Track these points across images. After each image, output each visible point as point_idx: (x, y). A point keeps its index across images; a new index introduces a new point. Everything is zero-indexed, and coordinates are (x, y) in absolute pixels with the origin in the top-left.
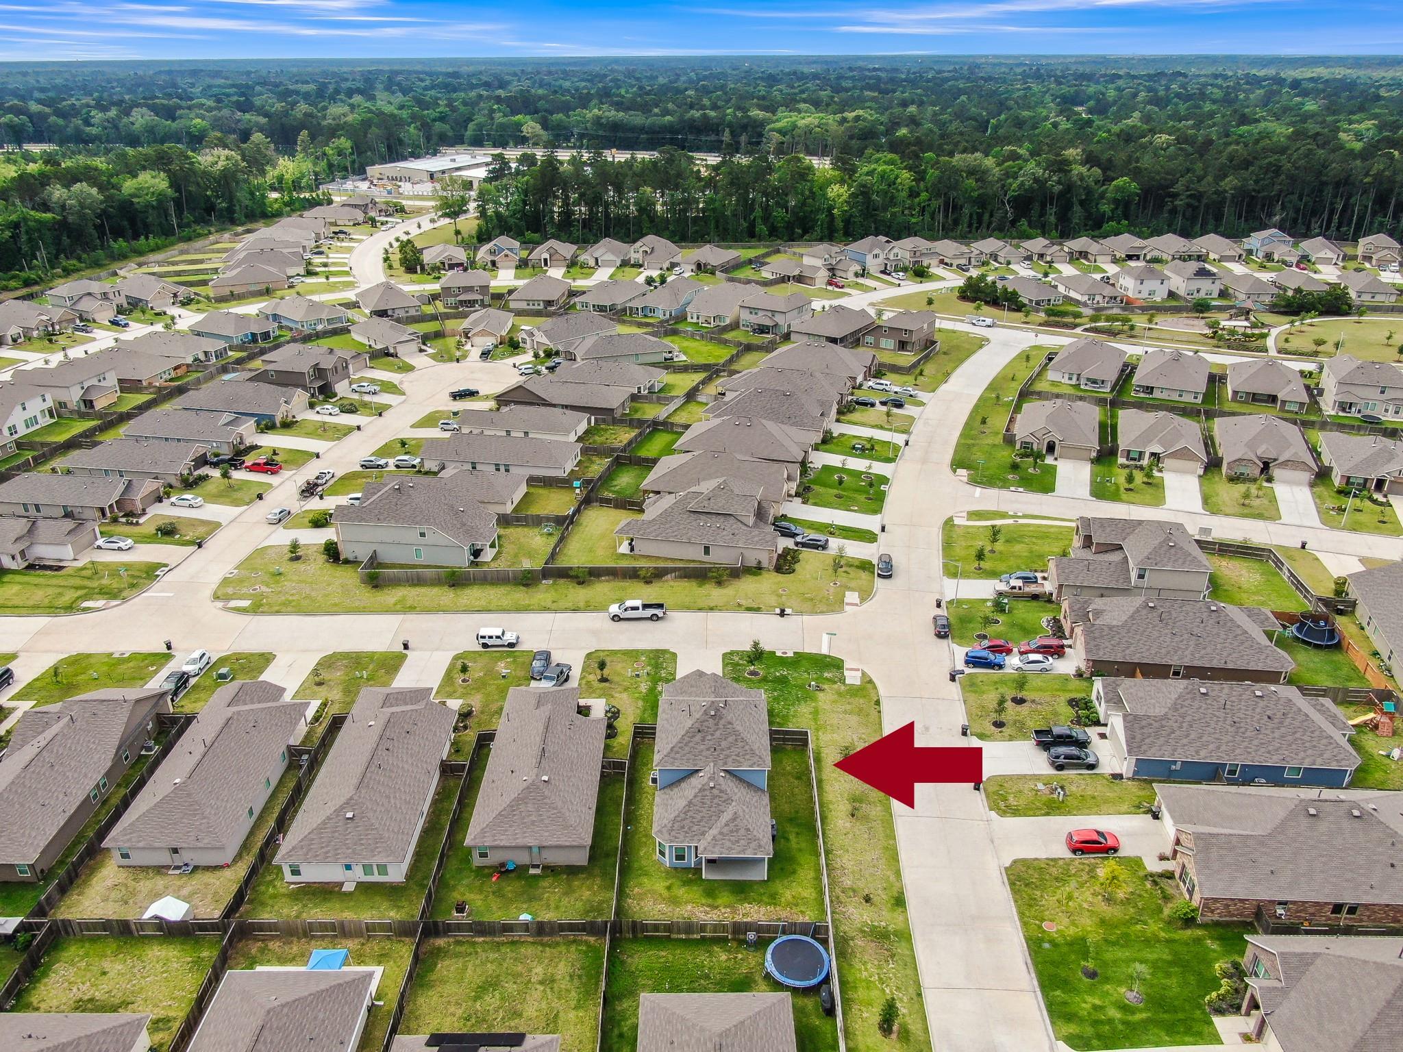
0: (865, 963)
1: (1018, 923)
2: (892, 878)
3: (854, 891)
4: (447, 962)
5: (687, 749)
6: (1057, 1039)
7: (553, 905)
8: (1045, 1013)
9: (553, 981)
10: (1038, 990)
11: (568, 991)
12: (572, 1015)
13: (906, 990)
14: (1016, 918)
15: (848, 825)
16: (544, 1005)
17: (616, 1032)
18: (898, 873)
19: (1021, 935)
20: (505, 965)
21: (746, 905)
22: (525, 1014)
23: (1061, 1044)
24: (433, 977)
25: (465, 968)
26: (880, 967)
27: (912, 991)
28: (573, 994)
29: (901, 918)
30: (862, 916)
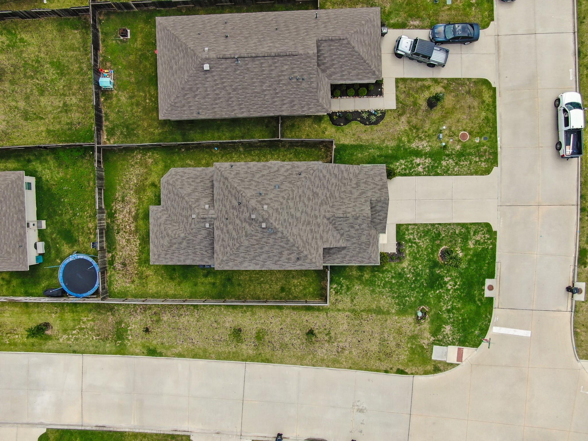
0: (93, 320)
1: (137, 431)
2: (174, 351)
3: (158, 321)
4: (78, 36)
5: (226, 193)
6: (48, 429)
7: (134, 100)
8: (66, 427)
9: (66, 111)
10: (83, 428)
11: (60, 122)
12: (42, 128)
13: (77, 344)
14: (141, 431)
15: (227, 325)
16: (49, 109)
17: (32, 158)
18: (180, 355)
19: (127, 430)
20: (77, 77)
21: (138, 242)
22: (42, 98)
23: (44, 431)
24: (66, 30)
25: (73, 50)
26: (92, 330)
27: (76, 348)
28: (58, 127)
29: (137, 351)
30: (135, 323)
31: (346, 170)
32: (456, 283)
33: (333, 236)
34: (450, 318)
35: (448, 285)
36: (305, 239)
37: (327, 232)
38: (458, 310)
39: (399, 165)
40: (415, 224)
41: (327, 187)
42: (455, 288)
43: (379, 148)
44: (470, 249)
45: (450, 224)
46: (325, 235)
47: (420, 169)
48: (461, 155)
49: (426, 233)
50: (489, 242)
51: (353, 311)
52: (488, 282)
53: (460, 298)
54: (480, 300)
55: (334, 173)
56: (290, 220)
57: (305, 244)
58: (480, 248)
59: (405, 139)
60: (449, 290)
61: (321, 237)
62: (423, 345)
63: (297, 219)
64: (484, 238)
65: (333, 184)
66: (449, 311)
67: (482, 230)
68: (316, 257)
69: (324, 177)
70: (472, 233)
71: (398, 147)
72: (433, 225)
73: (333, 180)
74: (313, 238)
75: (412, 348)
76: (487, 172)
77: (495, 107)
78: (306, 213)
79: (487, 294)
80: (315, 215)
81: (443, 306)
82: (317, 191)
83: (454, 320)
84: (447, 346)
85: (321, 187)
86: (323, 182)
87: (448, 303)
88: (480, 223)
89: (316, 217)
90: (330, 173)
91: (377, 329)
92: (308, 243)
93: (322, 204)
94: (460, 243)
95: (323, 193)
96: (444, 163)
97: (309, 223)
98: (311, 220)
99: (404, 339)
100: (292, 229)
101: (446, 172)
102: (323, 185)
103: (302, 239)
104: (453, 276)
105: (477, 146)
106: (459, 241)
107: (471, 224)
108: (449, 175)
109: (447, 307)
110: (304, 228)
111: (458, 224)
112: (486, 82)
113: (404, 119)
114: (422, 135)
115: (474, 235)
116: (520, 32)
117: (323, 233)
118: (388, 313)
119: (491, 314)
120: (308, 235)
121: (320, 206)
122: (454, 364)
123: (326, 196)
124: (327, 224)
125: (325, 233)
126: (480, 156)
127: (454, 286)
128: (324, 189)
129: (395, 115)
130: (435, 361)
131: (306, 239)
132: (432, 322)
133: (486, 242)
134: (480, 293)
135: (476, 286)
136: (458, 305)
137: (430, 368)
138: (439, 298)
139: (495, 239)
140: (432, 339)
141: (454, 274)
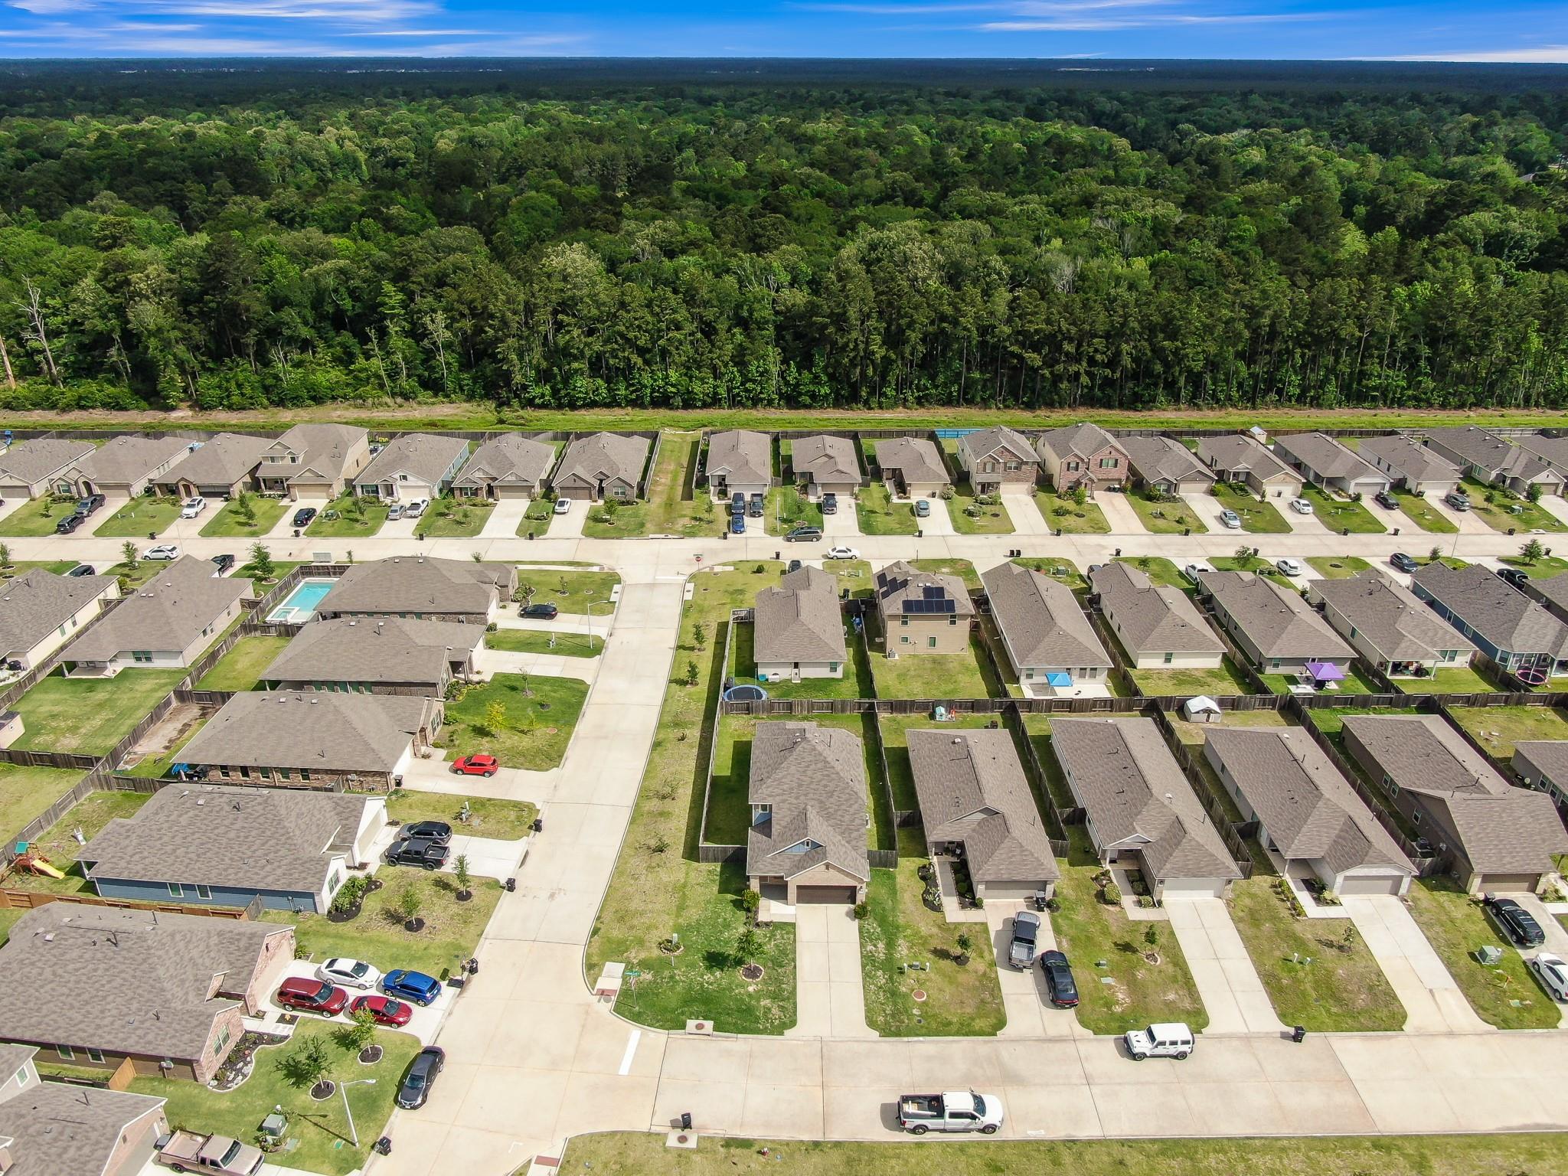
31: (859, 836)
32: (712, 983)
33: (783, 818)
34: (662, 979)
35: (710, 976)
36: (784, 780)
37: (790, 809)
38: (672, 988)
39: (872, 925)
40: (795, 940)
41: (839, 810)
42: (705, 984)
43: (894, 909)
44: (758, 1001)
45: (795, 978)
46: (786, 806)
47: (870, 947)
48: (894, 994)
49: (783, 952)
50: (769, 1024)
51: (684, 886)
52: (709, 1025)
53: (691, 988)
54: (684, 1012)
56: (803, 764)
58: (760, 1013)
59: (909, 932)
60: (702, 977)
61: (784, 801)
62: (628, 953)
63: (805, 772)
64: (773, 1019)
65: (843, 817)
66: (672, 977)
67: (785, 1017)
68: (762, 796)
69: (851, 806)
70: (781, 1004)
71: (897, 928)
72: (794, 960)
73: (847, 818)
74: (784, 789)
75: (627, 941)
76: (871, 1023)
77: (967, 1035)
78: (811, 783)
79: (691, 1024)
80: (808, 794)
81: (680, 970)
82: (835, 797)
83: (658, 983)
84: (622, 977)
85: (839, 801)
86: (844, 804)
87: (684, 976)
88: (795, 1015)
90: (853, 814)
91: (658, 906)
92: (779, 783)
93: (821, 802)
94: (767, 990)
95: (833, 804)
96: (880, 973)
97: (800, 786)
98: (803, 788)
99: (640, 933)
100: (794, 765)
101: (867, 976)
102: (842, 804)
103: (784, 777)
104: (721, 980)
105: (906, 1011)
106: (770, 988)
107: (795, 1004)
108: (864, 979)
109: (679, 975)
110: (795, 779)
111: (795, 988)
112: (1001, 1023)
113: (935, 930)
114: (915, 949)
115: (779, 1006)
116: (1086, 1065)
117: (789, 803)
118: (678, 916)
119: (661, 1027)
120: (788, 784)
121: (818, 800)
122: (596, 984)
123: (829, 807)
126: (893, 1016)
127: (708, 982)
128: (837, 805)
129: (940, 922)
130: (604, 964)
131: (783, 783)
132: (660, 959)
133: (768, 1021)
134: (692, 1014)
135: (703, 1008)
136: (679, 988)
137: (595, 959)
138: (692, 966)
139: (772, 1033)
140: (635, 961)
141: (724, 982)
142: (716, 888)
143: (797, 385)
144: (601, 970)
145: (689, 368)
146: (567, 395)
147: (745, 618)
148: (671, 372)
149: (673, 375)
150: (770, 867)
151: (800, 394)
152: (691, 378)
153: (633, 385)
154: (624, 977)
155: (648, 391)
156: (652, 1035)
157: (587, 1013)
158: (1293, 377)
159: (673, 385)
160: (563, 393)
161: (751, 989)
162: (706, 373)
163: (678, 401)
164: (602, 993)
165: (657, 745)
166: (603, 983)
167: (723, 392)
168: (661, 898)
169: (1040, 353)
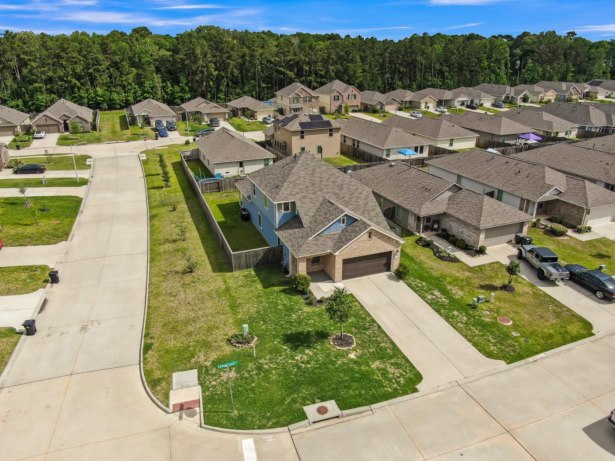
31: (377, 214)
32: (308, 362)
33: (310, 208)
34: (249, 372)
35: (300, 355)
36: (298, 182)
37: (311, 202)
38: (266, 378)
39: (416, 281)
40: (361, 306)
41: (353, 197)
42: (301, 364)
44: (368, 366)
45: (387, 336)
46: (307, 200)
47: (429, 296)
48: (483, 325)
50: (395, 385)
51: (228, 290)
52: (331, 405)
54: (294, 401)
55: (368, 202)
56: (310, 169)
57: (293, 183)
58: (378, 377)
59: (449, 279)
60: (294, 359)
61: (304, 197)
62: (196, 357)
63: (313, 174)
64: (395, 377)
65: (358, 203)
66: (259, 368)
67: (406, 372)
68: (284, 194)
69: (360, 193)
70: (393, 361)
71: (438, 279)
74: (301, 189)
75: (189, 347)
76: (489, 355)
77: (573, 341)
78: (321, 181)
79: (311, 410)
80: (323, 189)
81: (265, 359)
82: (345, 189)
83: (247, 378)
84: (200, 384)
85: (349, 191)
86: (354, 193)
87: (272, 363)
88: (414, 368)
89: (321, 190)
90: (366, 199)
91: (209, 311)
92: (295, 185)
93: (335, 194)
94: (369, 352)
95: (345, 194)
96: (456, 313)
97: (313, 184)
98: (317, 186)
99: (201, 337)
100: (302, 171)
101: (448, 317)
102: (353, 193)
103: (297, 180)
104: (316, 356)
105: (507, 336)
106: (371, 350)
107: (405, 358)
108: (447, 321)
109: (266, 364)
110: (307, 180)
111: (393, 344)
112: (587, 324)
113: (467, 274)
114: (466, 289)
115: (392, 364)
117: (309, 198)
119: (276, 425)
120: (302, 184)
121: (333, 193)
122: (168, 400)
123: (344, 197)
124: (319, 201)
125: (309, 200)
126: (500, 343)
127: (303, 363)
128: (349, 195)
129: (465, 268)
130: (170, 377)
131: (298, 184)
132: (236, 354)
133: (391, 381)
134: (304, 399)
135: (313, 390)
136: (274, 377)
137: (157, 374)
138: (276, 351)
139: (405, 393)
140: (208, 364)
141: (320, 357)
142: (259, 286)
143: (173, 93)
144: (170, 384)
145: (109, 87)
146: (33, 104)
147: (191, 156)
148: (98, 89)
149: (100, 91)
150: (315, 248)
151: (175, 98)
152: (111, 92)
153: (75, 97)
154: (201, 383)
155: (86, 100)
156: (269, 439)
157: (170, 437)
158: (399, 83)
159: (100, 96)
160: (30, 103)
161: (352, 356)
162: (119, 89)
163: (105, 105)
164: (181, 407)
165: (152, 218)
166: (176, 398)
167: (131, 99)
168: (209, 304)
169: (293, 72)
